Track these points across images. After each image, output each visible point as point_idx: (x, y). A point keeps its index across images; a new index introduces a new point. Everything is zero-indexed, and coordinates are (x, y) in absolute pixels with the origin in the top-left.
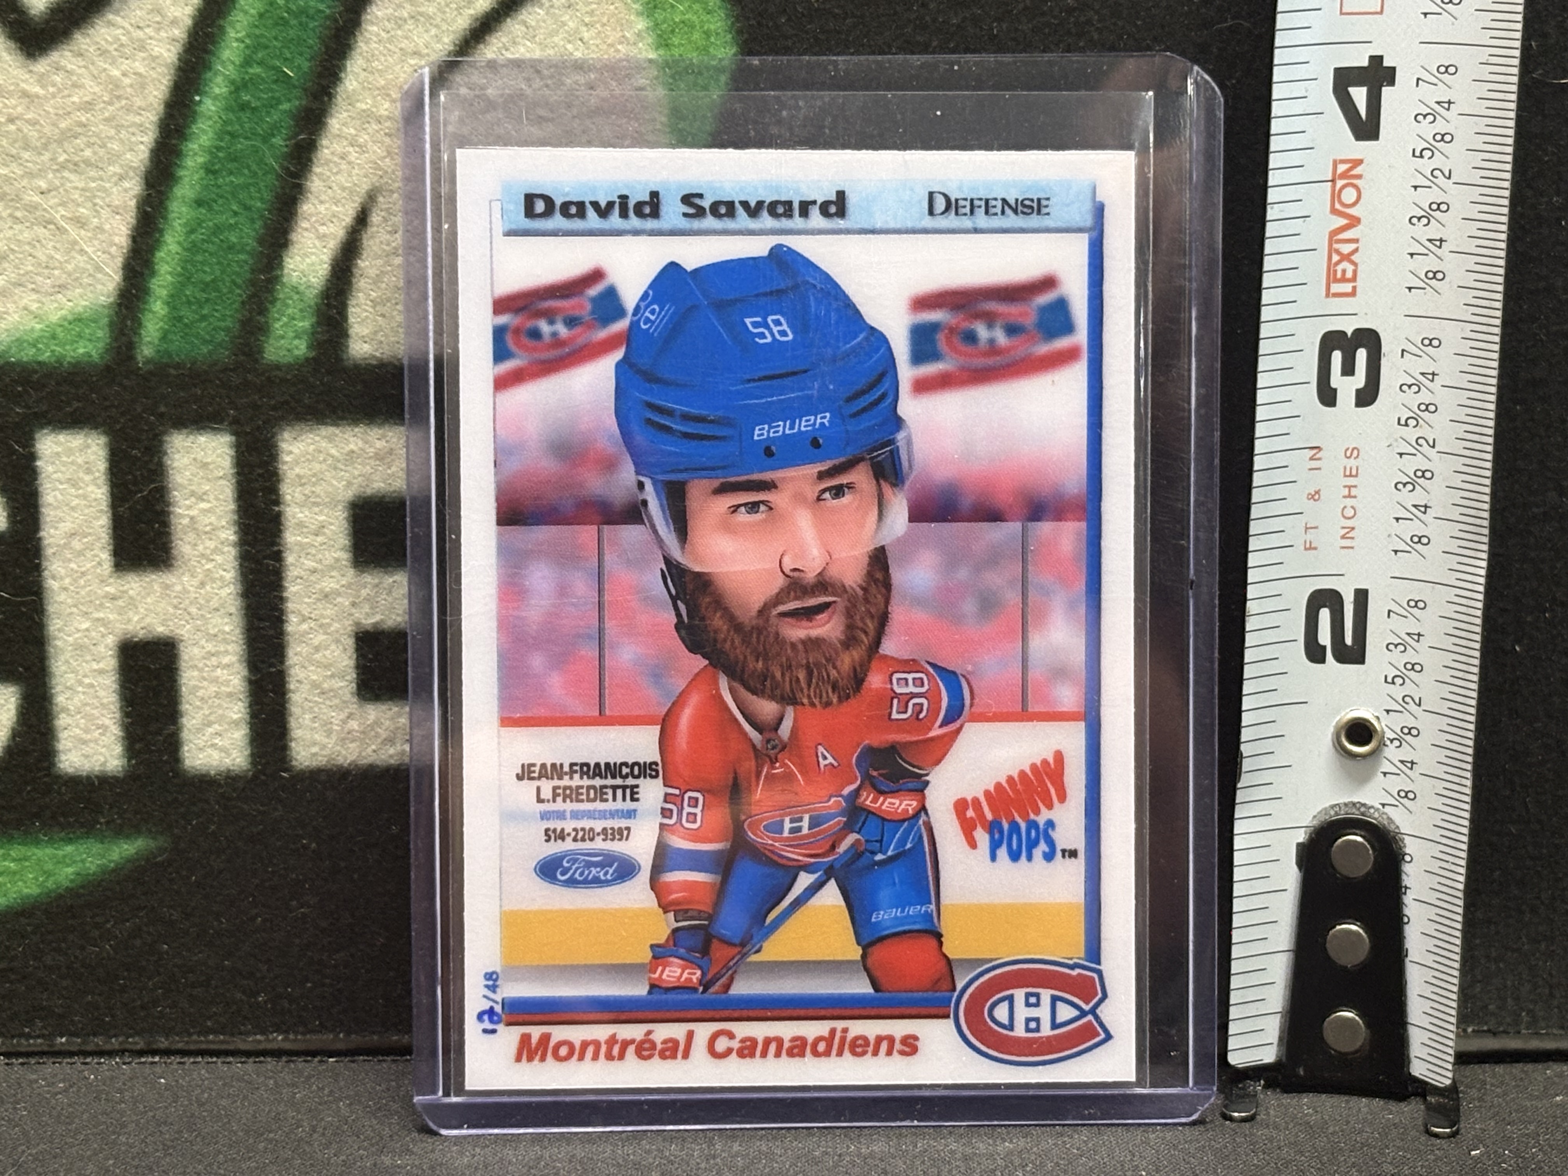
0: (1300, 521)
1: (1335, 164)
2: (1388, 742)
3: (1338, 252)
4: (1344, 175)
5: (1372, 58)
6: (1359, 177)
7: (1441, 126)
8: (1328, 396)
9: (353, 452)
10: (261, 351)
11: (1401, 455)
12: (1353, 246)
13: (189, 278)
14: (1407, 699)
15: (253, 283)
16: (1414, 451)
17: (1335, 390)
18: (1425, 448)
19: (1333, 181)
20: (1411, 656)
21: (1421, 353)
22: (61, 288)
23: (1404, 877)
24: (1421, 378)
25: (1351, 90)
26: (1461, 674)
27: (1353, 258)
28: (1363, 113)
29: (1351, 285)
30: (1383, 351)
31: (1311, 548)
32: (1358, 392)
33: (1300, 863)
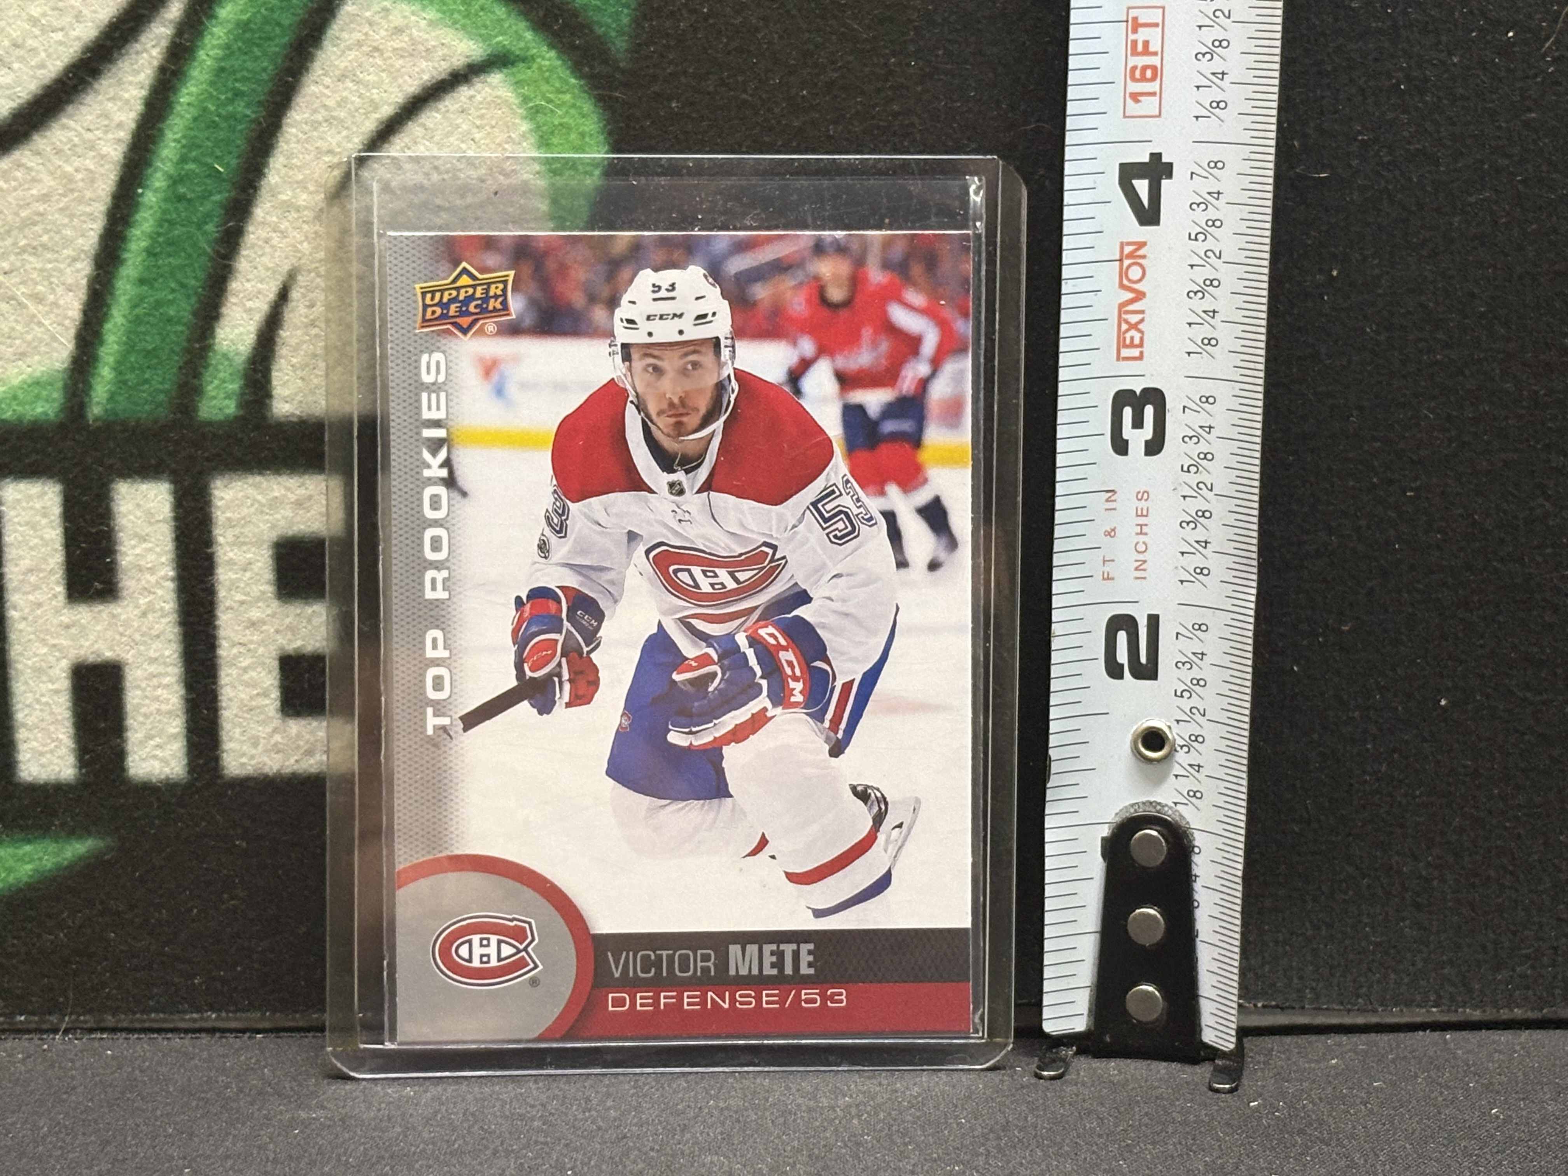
0: (1099, 555)
1: (1122, 245)
2: (1178, 749)
3: (1126, 322)
4: (1130, 255)
5: (1152, 155)
6: (1144, 257)
7: (1212, 214)
8: (1120, 446)
9: (276, 498)
10: (195, 410)
11: (1184, 497)
12: (1139, 317)
13: (132, 347)
14: (1194, 710)
15: (188, 351)
16: (1195, 494)
17: (1127, 441)
18: (1205, 492)
19: (1121, 260)
20: (1196, 673)
21: (1199, 409)
22: (22, 356)
23: (1194, 866)
24: (1200, 431)
25: (1136, 183)
26: (1236, 688)
27: (1141, 326)
28: (1146, 202)
29: (1139, 350)
30: (1168, 407)
31: (1108, 579)
32: (1147, 442)
33: (1104, 855)
